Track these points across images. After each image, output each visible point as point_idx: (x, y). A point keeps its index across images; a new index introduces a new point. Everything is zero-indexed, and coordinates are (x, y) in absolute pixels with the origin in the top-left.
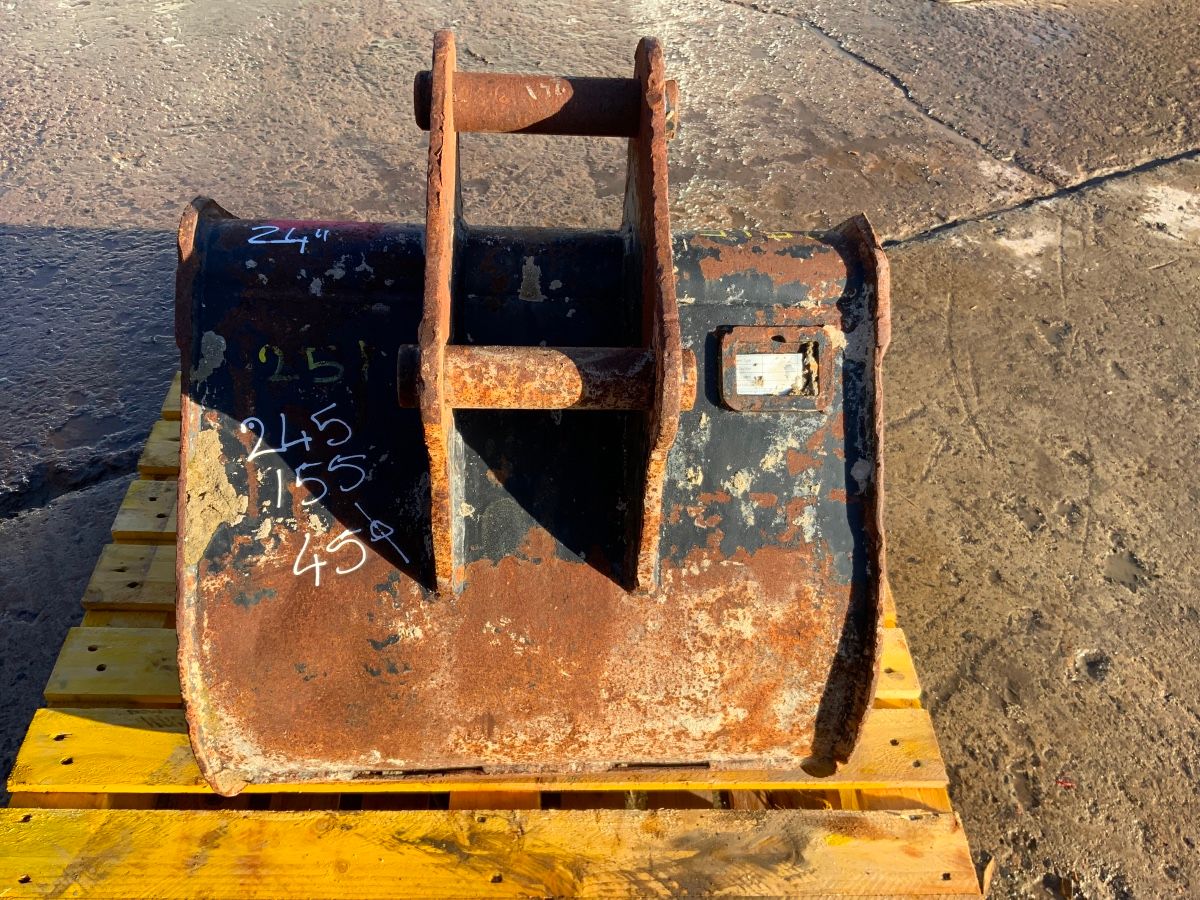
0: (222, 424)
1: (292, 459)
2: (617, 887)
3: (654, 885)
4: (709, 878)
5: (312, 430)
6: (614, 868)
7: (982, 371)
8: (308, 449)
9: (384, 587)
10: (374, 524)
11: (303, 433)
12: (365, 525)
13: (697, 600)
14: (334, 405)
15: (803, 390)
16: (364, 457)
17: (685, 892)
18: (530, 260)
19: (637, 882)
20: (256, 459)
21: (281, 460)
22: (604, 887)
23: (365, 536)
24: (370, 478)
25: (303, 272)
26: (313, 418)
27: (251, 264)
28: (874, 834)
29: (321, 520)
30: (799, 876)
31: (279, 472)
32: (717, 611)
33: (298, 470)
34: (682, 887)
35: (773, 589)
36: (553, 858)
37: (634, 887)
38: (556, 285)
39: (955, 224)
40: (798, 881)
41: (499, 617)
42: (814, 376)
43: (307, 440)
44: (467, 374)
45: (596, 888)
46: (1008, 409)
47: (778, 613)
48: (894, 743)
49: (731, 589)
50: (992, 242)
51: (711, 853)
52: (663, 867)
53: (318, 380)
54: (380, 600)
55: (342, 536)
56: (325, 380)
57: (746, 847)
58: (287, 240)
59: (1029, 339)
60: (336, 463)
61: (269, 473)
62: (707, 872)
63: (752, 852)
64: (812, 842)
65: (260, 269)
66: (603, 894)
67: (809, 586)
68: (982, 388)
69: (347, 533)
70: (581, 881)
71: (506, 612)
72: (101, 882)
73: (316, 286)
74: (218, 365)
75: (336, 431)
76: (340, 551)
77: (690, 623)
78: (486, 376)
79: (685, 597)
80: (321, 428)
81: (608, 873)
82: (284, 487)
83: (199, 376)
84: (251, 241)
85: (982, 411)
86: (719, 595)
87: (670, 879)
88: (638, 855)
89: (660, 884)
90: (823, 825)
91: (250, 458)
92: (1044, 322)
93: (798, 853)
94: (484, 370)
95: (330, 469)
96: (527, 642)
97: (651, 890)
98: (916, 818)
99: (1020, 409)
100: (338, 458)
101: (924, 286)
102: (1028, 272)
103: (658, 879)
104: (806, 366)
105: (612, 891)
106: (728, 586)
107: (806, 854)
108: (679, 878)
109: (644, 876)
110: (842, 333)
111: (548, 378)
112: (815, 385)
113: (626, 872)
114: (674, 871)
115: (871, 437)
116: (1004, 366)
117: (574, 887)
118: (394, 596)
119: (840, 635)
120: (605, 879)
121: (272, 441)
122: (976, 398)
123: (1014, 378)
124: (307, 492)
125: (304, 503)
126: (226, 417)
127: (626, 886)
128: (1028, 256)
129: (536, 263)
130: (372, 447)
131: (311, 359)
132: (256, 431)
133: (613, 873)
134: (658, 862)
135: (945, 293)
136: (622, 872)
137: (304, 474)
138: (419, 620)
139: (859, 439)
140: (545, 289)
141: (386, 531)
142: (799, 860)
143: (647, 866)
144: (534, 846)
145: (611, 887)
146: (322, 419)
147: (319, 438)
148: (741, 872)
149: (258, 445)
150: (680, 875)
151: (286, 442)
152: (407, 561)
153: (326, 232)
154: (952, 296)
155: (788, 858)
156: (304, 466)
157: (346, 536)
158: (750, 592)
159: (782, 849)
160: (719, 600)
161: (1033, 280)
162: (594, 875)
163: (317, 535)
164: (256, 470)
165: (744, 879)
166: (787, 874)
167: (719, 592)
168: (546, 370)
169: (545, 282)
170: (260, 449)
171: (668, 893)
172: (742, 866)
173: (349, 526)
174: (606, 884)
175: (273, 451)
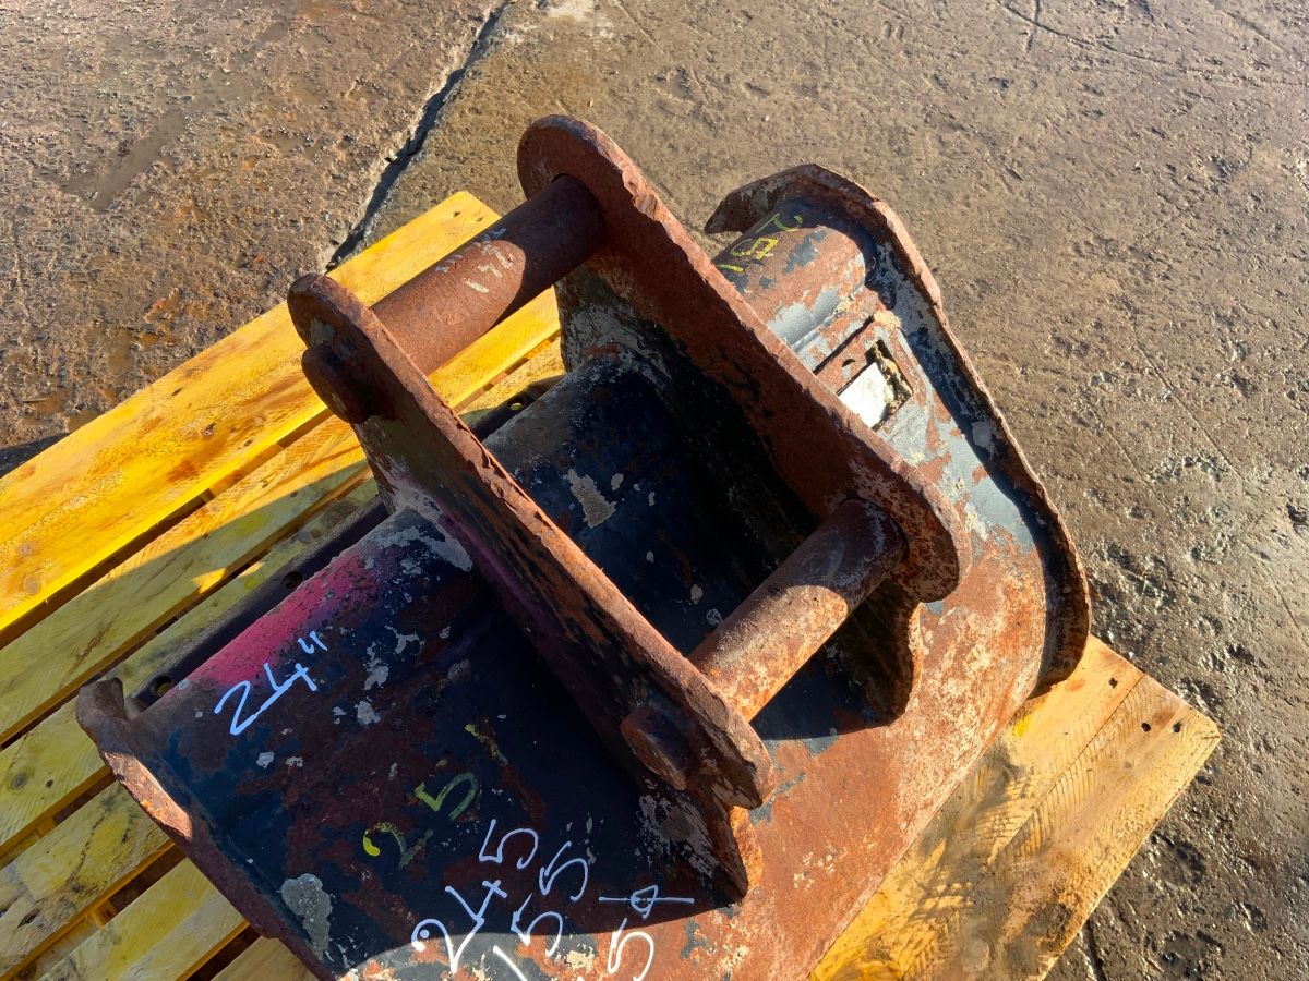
0: (391, 965)
1: (498, 923)
2: (921, 934)
3: (944, 902)
4: (974, 854)
5: (492, 871)
6: (903, 921)
7: (653, 168)
8: (504, 895)
9: (690, 945)
10: (634, 899)
11: (486, 883)
12: (626, 909)
13: (939, 675)
14: (493, 822)
15: (896, 398)
16: (569, 844)
17: (969, 884)
18: (572, 476)
19: (930, 914)
20: (461, 963)
21: (488, 936)
22: (912, 945)
23: (636, 922)
24: (593, 859)
25: (338, 711)
26: (482, 858)
27: (265, 759)
29: (580, 950)
30: (1028, 785)
31: (497, 950)
32: (958, 672)
33: (514, 928)
34: (963, 883)
35: (986, 608)
36: (850, 964)
37: (932, 921)
38: (617, 481)
39: (493, 18)
40: (1030, 790)
41: (801, 861)
42: (898, 377)
43: (494, 887)
45: (907, 952)
46: (705, 193)
47: (999, 623)
49: (959, 639)
50: (545, 19)
51: (954, 832)
52: (934, 881)
53: (455, 814)
54: (695, 963)
55: (613, 944)
56: (463, 806)
57: (972, 800)
58: (280, 690)
59: (662, 106)
60: (546, 880)
61: (487, 962)
62: (968, 851)
63: (979, 800)
64: (1009, 747)
65: (281, 756)
66: (917, 952)
67: (1009, 578)
68: (669, 186)
69: (616, 935)
70: (891, 959)
71: (805, 851)
73: (366, 713)
74: (330, 909)
75: (518, 847)
76: (624, 959)
77: (945, 700)
78: (759, 682)
79: (931, 682)
80: (499, 859)
81: (902, 931)
82: (515, 960)
83: (320, 947)
84: (235, 730)
85: (688, 210)
86: (953, 654)
87: (949, 886)
88: (907, 890)
89: (947, 897)
91: (454, 967)
92: (659, 79)
93: (1009, 766)
94: (752, 677)
95: (545, 891)
96: (834, 855)
97: (945, 910)
99: (715, 186)
100: (543, 872)
101: (529, 107)
102: (603, 33)
103: (942, 895)
104: (886, 372)
105: (920, 942)
106: (955, 639)
107: (1015, 761)
108: (954, 877)
109: (929, 904)
110: (890, 312)
111: (814, 627)
112: (904, 384)
113: (914, 915)
114: (944, 876)
115: (972, 396)
116: (666, 151)
117: (892, 970)
118: (704, 945)
119: (1044, 594)
120: (905, 938)
121: (460, 926)
122: (673, 200)
123: (683, 157)
124: (541, 939)
125: (549, 953)
126: (389, 954)
127: (926, 927)
128: (588, 15)
129: (581, 475)
130: (569, 827)
131: (428, 799)
132: (435, 933)
133: (906, 927)
134: (927, 880)
135: (553, 103)
136: (912, 917)
137: (523, 926)
138: (738, 940)
139: (962, 405)
140: (609, 495)
141: (650, 894)
142: (1015, 770)
143: (923, 893)
144: (826, 970)
145: (917, 939)
146: (491, 851)
147: (504, 872)
148: (989, 825)
149: (450, 945)
150: (952, 874)
151: (476, 912)
152: (692, 901)
153: (313, 635)
154: (562, 102)
155: (1006, 778)
156: (516, 916)
157: (618, 940)
158: (973, 627)
159: (997, 774)
160: (955, 659)
161: (614, 40)
162: (894, 944)
163: (589, 968)
164: (471, 973)
165: (996, 828)
166: (1019, 791)
167: (952, 651)
168: (807, 620)
169: (604, 487)
170: (456, 949)
171: (959, 898)
172: (985, 819)
173: (615, 927)
174: (910, 942)
175: (471, 936)
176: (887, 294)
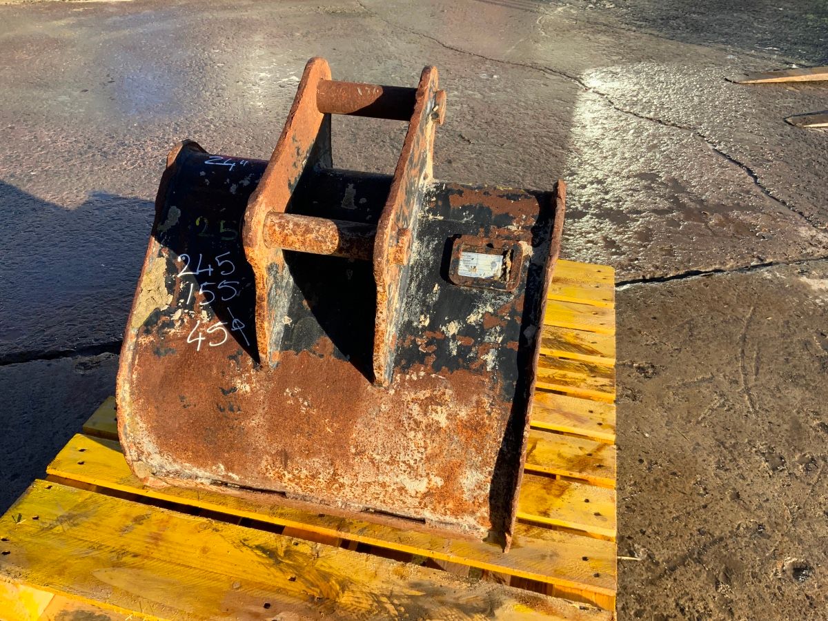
0: (169, 256)
1: (199, 279)
2: (365, 601)
3: (389, 606)
4: (426, 611)
5: (214, 265)
6: (367, 590)
7: (764, 359)
8: (210, 275)
9: (233, 357)
10: (235, 321)
11: (210, 266)
12: (230, 320)
13: (413, 396)
14: (229, 253)
15: (500, 278)
16: (238, 283)
17: (407, 615)
18: (351, 186)
19: (379, 602)
20: (181, 276)
21: (195, 279)
22: (356, 600)
23: (228, 327)
24: (238, 295)
25: (228, 180)
26: (216, 259)
27: (203, 173)
28: (550, 611)
29: (208, 314)
31: (192, 285)
32: (425, 405)
33: (202, 286)
34: (406, 612)
35: (461, 397)
36: (331, 575)
37: (376, 604)
38: (363, 200)
39: (770, 264)
41: (294, 387)
42: (508, 271)
43: (210, 270)
44: (276, 225)
45: (351, 599)
46: (777, 387)
47: (463, 413)
48: (585, 559)
49: (435, 393)
50: (794, 278)
51: (433, 596)
52: (398, 597)
53: (223, 238)
54: (230, 364)
55: (216, 325)
56: (227, 239)
57: (458, 598)
58: (225, 164)
59: (806, 344)
60: (223, 284)
61: (186, 285)
62: (426, 607)
63: (461, 602)
64: (504, 606)
65: (206, 177)
66: (354, 603)
67: (485, 399)
68: (760, 371)
69: (220, 323)
70: (343, 592)
71: (299, 384)
72: (74, 528)
73: (233, 189)
74: (174, 224)
75: (227, 267)
76: (214, 333)
77: (408, 411)
78: (286, 228)
79: (406, 393)
80: (220, 264)
81: (362, 592)
82: (193, 293)
83: (164, 228)
84: (206, 162)
85: (756, 386)
86: (427, 395)
87: (400, 605)
88: (385, 586)
89: (393, 607)
90: (516, 598)
91: (179, 276)
92: (822, 334)
93: (492, 611)
94: (286, 224)
95: (219, 287)
96: (309, 405)
97: (386, 608)
98: (584, 608)
99: (786, 388)
100: (225, 282)
101: (735, 300)
102: (817, 301)
103: (392, 603)
104: (504, 264)
105: (360, 603)
106: (433, 391)
107: (497, 612)
108: (407, 607)
109: (384, 599)
110: (531, 247)
111: (320, 233)
112: (508, 276)
113: (374, 594)
114: (405, 601)
115: (539, 312)
116: (782, 359)
117: (338, 595)
118: (238, 364)
119: (503, 435)
120: (359, 595)
121: (192, 268)
122: (754, 377)
123: (787, 368)
124: (204, 298)
125: (201, 304)
126: (172, 252)
127: (370, 602)
128: (821, 290)
129: (354, 188)
130: (243, 278)
131: (222, 226)
132: (185, 261)
133: (365, 593)
134: (396, 593)
135: (749, 306)
136: (371, 593)
137: (204, 288)
138: (249, 381)
139: (533, 313)
140: (356, 203)
141: (241, 326)
142: (492, 614)
143: (388, 594)
144: (322, 566)
145: (361, 601)
146: (221, 259)
147: (217, 270)
148: (448, 612)
149: (185, 269)
150: (407, 605)
151: (200, 269)
152: (249, 345)
153: (246, 162)
154: (754, 309)
155: (483, 611)
156: (206, 284)
157: (219, 325)
158: (447, 397)
159: (481, 604)
160: (426, 398)
161: (820, 306)
162: (353, 591)
163: (204, 322)
164: (180, 282)
165: (449, 617)
167: (428, 393)
168: (320, 229)
169: (357, 198)
170: (185, 272)
171: (396, 613)
172: (451, 608)
173: (221, 320)
174: (358, 598)
175: (191, 273)
176: (537, 240)
